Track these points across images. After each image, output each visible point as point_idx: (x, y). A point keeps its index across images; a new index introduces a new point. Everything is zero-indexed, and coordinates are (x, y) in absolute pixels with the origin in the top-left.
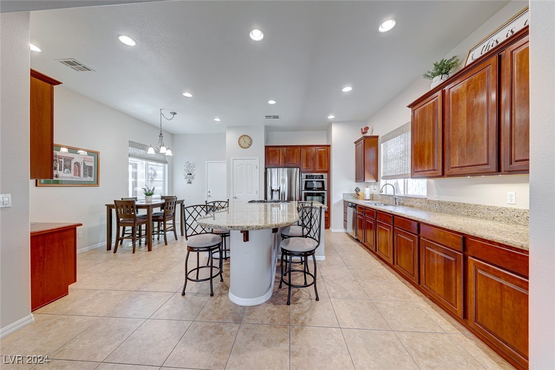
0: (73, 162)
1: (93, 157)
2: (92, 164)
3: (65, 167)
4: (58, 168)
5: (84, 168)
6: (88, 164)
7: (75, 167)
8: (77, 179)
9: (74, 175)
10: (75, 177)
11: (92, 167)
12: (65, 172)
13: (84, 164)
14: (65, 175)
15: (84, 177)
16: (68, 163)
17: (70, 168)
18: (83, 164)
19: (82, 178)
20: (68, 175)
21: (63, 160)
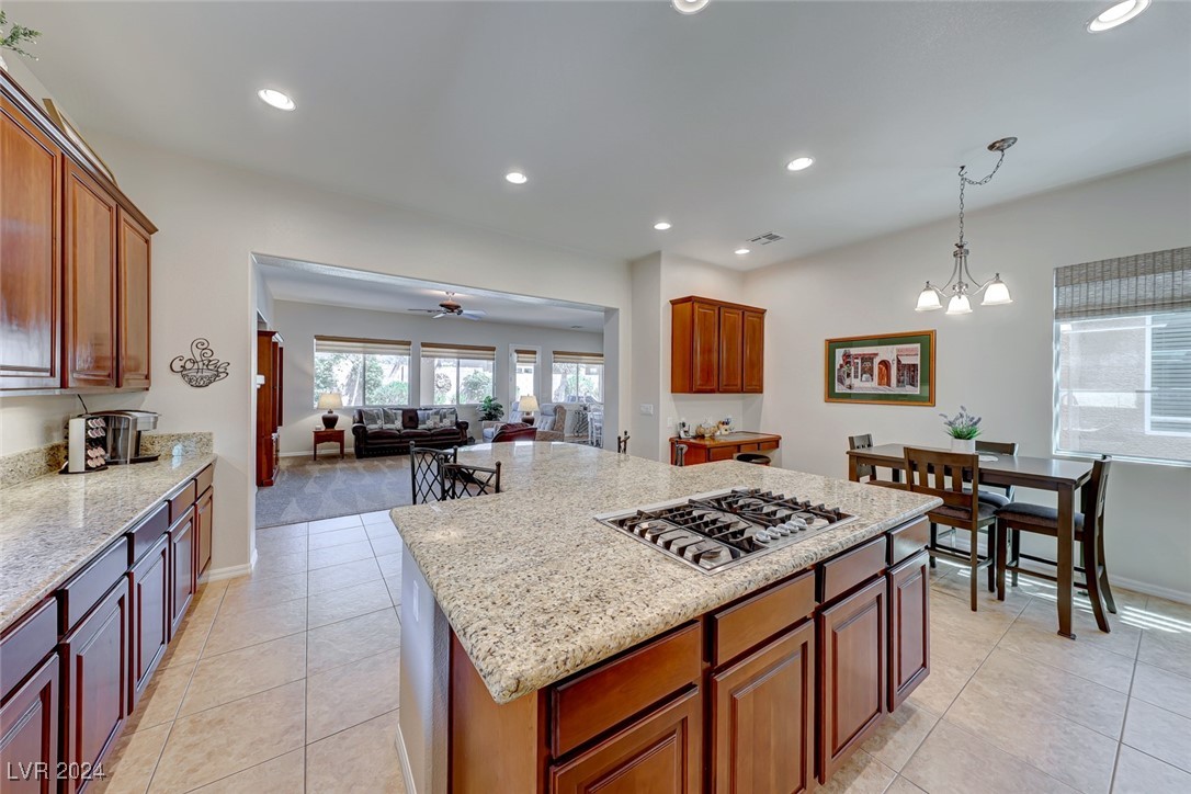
0: (877, 361)
1: (918, 345)
2: (917, 360)
3: (864, 372)
4: (853, 375)
5: (898, 370)
6: (905, 361)
7: (880, 369)
8: (884, 390)
9: (879, 384)
10: (881, 387)
11: (915, 366)
12: (864, 379)
13: (899, 361)
14: (862, 384)
15: (898, 386)
16: (868, 364)
17: (871, 369)
18: (895, 362)
19: (894, 389)
20: (868, 385)
21: (859, 361)
